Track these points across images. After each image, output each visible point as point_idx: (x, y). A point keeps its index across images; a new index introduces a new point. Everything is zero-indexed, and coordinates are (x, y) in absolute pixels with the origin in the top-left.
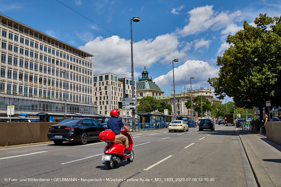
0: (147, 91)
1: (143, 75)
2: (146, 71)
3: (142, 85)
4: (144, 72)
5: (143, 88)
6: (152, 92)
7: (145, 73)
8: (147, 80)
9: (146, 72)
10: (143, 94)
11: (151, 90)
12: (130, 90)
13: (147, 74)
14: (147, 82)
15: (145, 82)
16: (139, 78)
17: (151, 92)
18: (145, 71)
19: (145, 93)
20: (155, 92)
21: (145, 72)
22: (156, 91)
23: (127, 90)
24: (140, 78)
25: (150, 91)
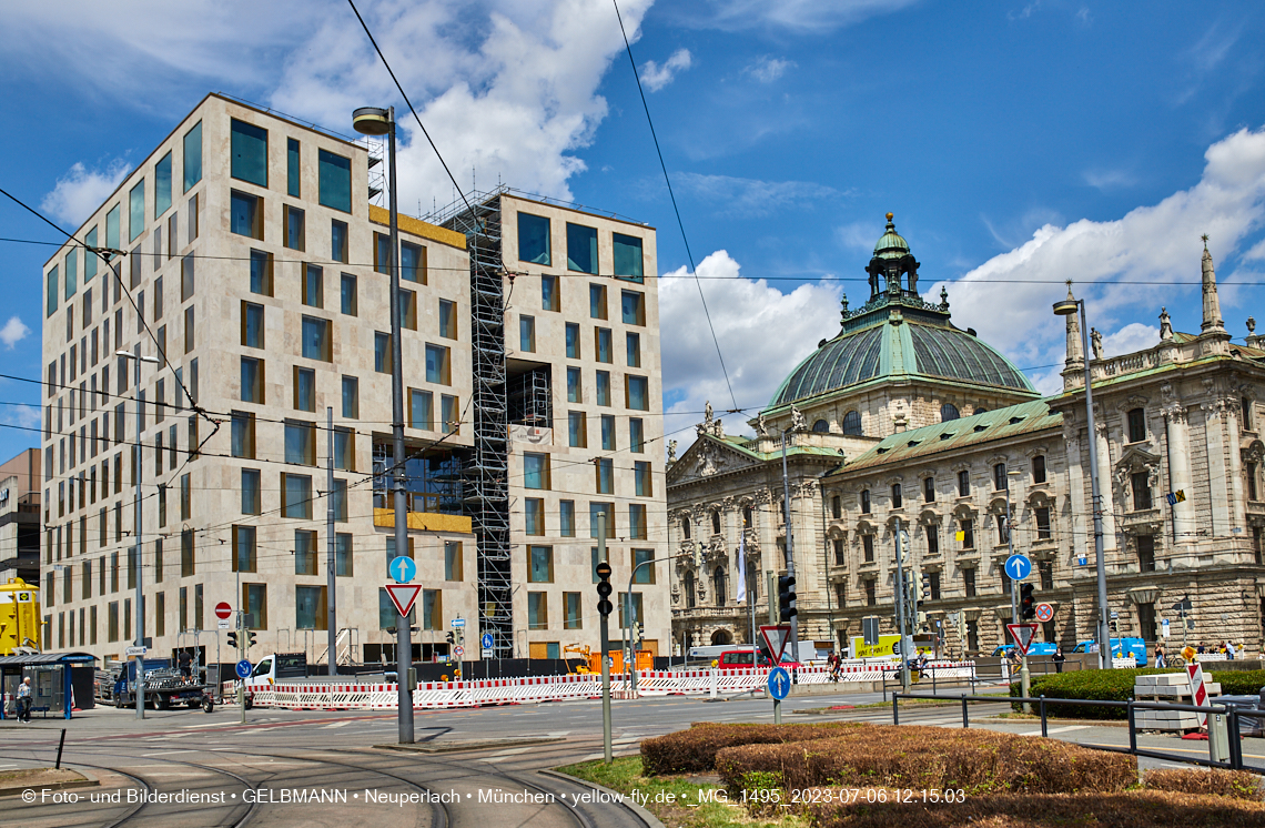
0: (891, 390)
1: (873, 282)
2: (896, 249)
3: (859, 353)
4: (885, 256)
5: (866, 373)
6: (943, 402)
7: (890, 261)
8: (904, 310)
9: (899, 255)
10: (865, 416)
11: (929, 387)
12: (573, 329)
13: (912, 274)
14: (900, 322)
15: (888, 329)
16: (845, 304)
17: (929, 399)
18: (887, 250)
19: (873, 412)
20: (965, 402)
21: (892, 255)
22: (972, 393)
23: (528, 322)
24: (850, 308)
25: (913, 390)
